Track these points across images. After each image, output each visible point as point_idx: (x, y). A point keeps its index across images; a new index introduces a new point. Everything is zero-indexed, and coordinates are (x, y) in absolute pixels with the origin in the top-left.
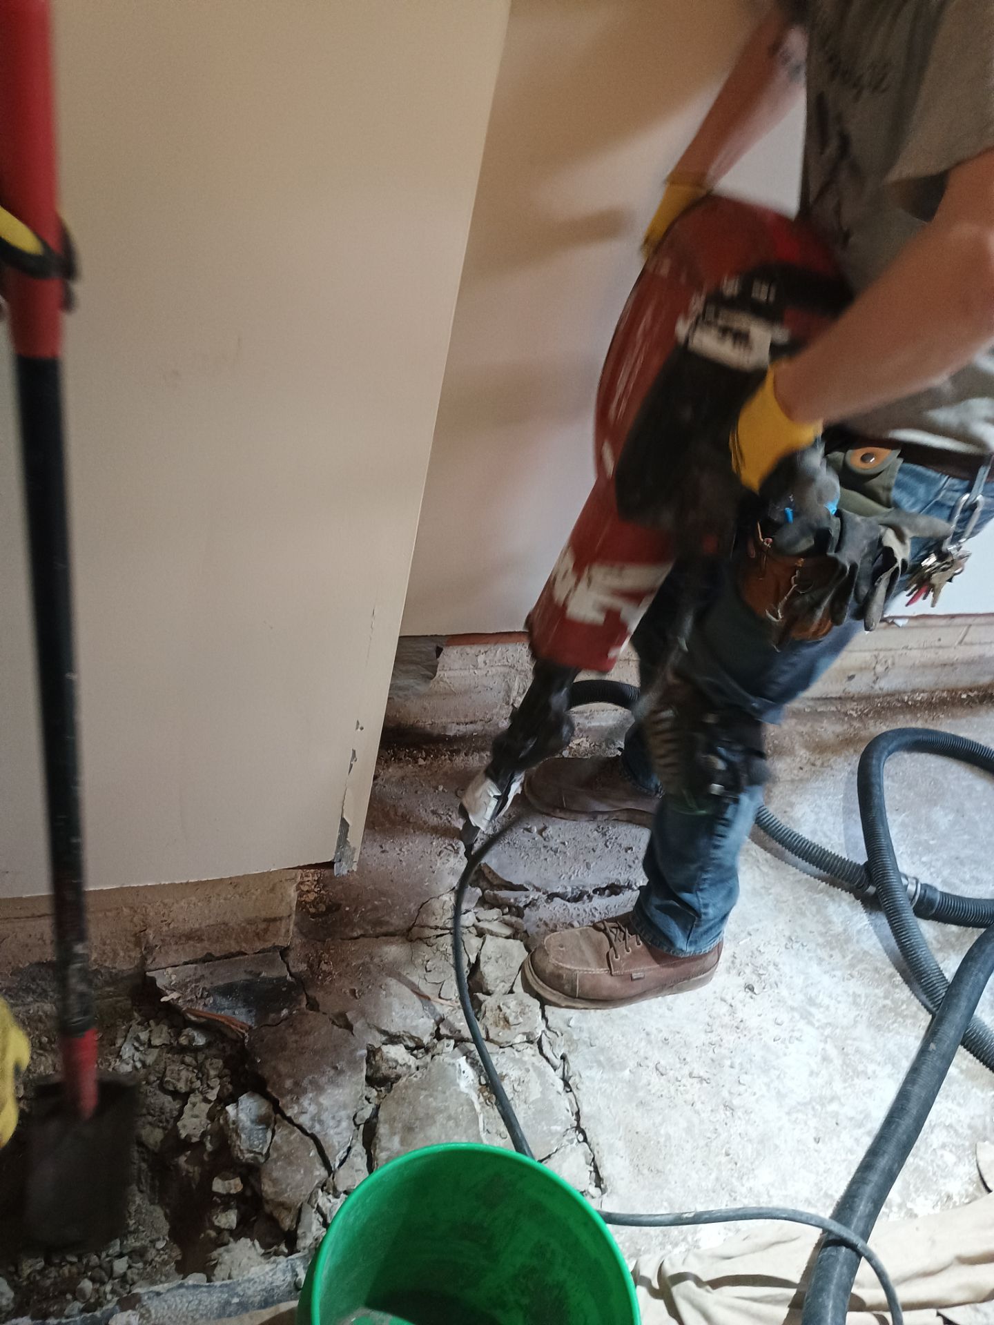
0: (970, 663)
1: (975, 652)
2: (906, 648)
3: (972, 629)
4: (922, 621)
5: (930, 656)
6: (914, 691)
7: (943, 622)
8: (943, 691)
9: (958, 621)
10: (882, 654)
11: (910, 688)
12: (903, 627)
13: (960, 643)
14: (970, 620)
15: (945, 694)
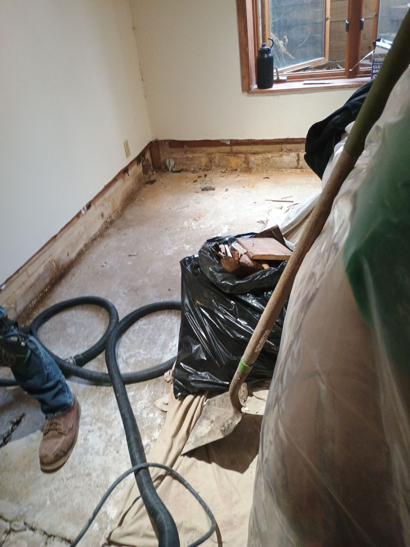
0: (38, 280)
1: (36, 275)
2: (14, 293)
3: (27, 270)
4: (10, 281)
5: (24, 288)
6: (31, 302)
7: (16, 275)
8: (39, 294)
9: (20, 272)
10: (9, 301)
11: (28, 302)
12: (5, 288)
13: (29, 277)
14: (24, 268)
15: (41, 295)
